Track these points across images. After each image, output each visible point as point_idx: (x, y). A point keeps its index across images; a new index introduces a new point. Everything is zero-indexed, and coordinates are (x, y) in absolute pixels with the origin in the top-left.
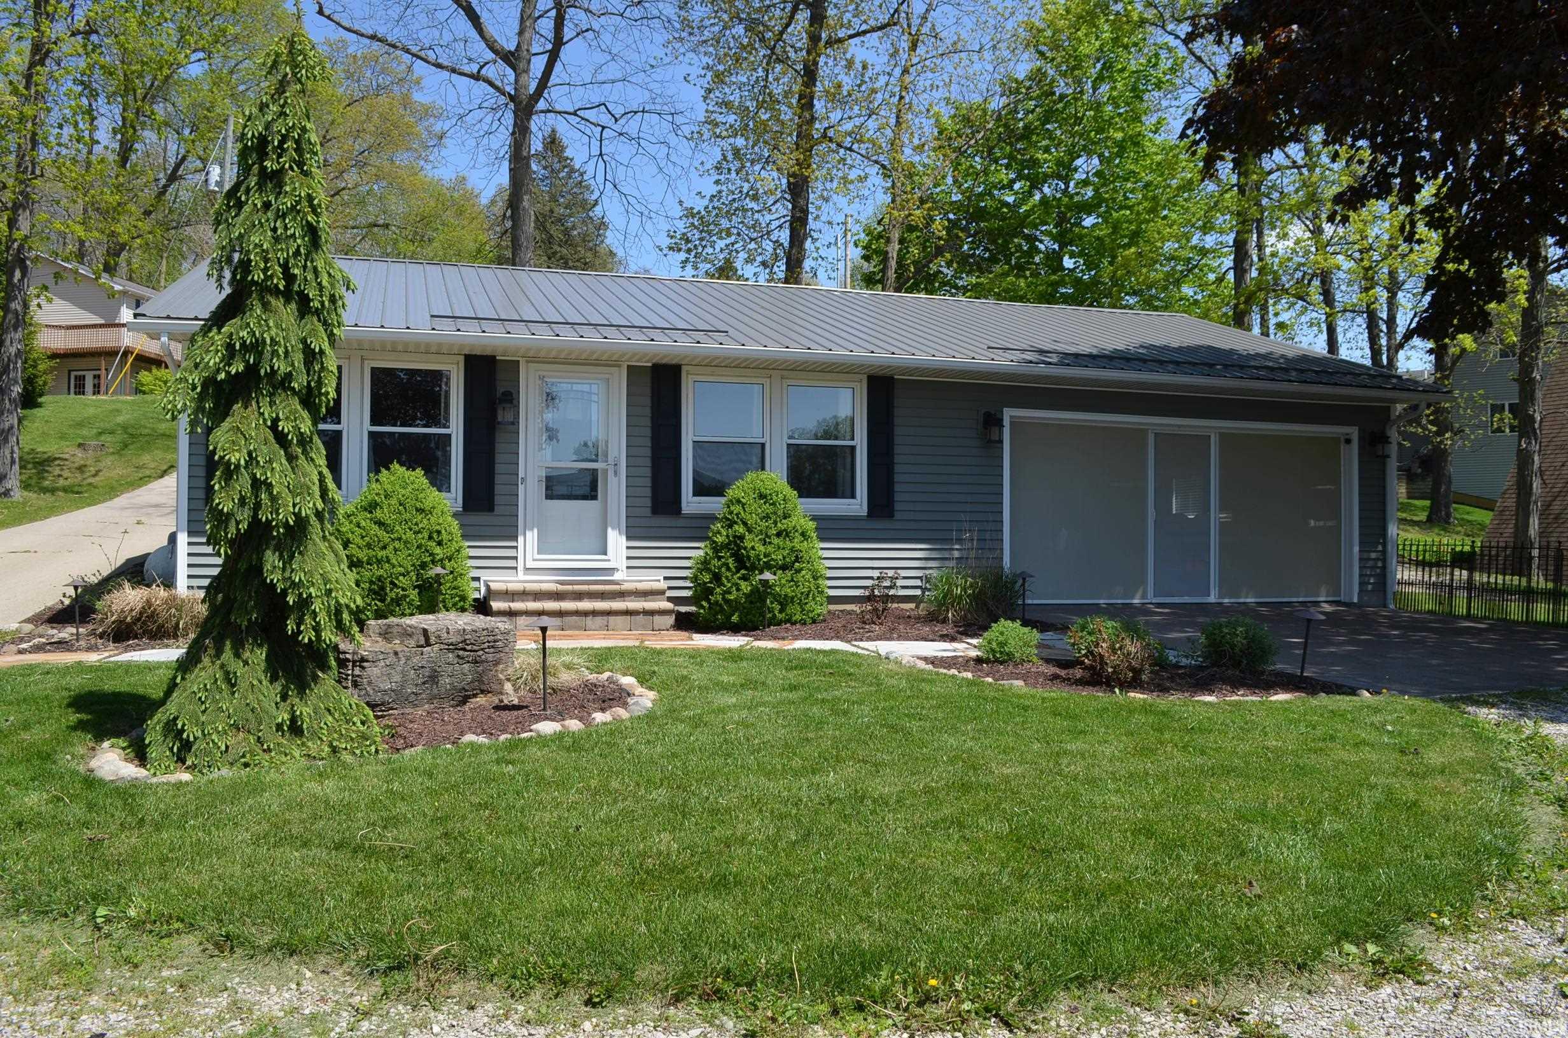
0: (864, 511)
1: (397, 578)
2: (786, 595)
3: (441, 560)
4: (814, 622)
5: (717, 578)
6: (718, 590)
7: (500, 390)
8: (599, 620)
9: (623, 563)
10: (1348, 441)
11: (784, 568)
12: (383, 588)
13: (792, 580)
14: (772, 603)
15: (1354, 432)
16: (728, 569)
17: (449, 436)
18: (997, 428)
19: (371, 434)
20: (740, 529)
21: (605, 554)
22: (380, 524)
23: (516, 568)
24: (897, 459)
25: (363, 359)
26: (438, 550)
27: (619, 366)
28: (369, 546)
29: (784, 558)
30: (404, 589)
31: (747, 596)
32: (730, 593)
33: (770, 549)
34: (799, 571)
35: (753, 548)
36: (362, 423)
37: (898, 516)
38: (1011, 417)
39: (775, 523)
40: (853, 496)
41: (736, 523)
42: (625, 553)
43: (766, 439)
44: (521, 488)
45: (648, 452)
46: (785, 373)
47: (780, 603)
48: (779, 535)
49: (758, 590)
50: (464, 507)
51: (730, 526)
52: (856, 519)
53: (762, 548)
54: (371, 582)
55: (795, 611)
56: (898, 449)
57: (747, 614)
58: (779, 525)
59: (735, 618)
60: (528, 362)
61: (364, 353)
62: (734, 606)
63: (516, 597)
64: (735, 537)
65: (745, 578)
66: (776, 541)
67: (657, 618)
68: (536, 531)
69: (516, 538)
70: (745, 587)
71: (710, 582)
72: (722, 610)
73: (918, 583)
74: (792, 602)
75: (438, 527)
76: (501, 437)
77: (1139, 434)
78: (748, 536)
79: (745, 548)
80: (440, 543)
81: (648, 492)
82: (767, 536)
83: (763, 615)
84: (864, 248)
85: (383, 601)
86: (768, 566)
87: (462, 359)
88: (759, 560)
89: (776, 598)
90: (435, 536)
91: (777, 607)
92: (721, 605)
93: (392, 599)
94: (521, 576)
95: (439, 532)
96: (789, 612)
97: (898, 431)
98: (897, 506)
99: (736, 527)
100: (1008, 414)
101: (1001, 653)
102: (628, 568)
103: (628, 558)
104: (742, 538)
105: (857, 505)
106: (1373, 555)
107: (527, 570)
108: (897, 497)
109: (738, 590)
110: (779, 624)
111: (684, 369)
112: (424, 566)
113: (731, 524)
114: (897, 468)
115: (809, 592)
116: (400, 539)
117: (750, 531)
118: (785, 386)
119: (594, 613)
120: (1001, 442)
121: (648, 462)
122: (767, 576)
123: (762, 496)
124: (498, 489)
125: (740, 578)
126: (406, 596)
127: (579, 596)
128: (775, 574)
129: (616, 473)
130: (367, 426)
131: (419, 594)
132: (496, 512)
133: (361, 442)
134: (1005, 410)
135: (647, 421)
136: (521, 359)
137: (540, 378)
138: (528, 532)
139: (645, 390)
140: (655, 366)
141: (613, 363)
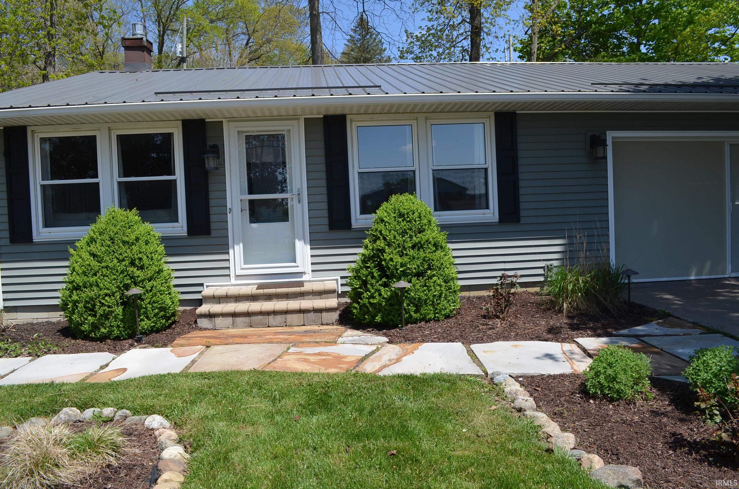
0: (495, 218)
1: (104, 299)
2: (419, 299)
3: (142, 281)
4: (447, 317)
5: (365, 283)
6: (365, 295)
7: (210, 143)
8: (279, 319)
9: (309, 268)
11: (419, 275)
12: (94, 306)
13: (425, 286)
14: (408, 305)
16: (373, 277)
17: (175, 181)
18: (602, 148)
19: (119, 183)
20: (381, 244)
21: (295, 261)
22: (94, 255)
23: (229, 275)
24: (521, 176)
25: (110, 130)
26: (138, 273)
27: (298, 119)
28: (84, 273)
29: (418, 266)
30: (109, 307)
31: (388, 300)
32: (374, 298)
33: (406, 259)
34: (430, 277)
35: (391, 259)
36: (111, 176)
37: (523, 221)
38: (613, 138)
39: (411, 237)
40: (487, 207)
41: (379, 238)
42: (309, 260)
43: (416, 167)
44: (229, 216)
45: (324, 183)
46: (430, 115)
47: (416, 306)
48: (413, 247)
49: (396, 294)
50: (188, 233)
51: (375, 241)
52: (489, 225)
53: (400, 260)
54: (87, 302)
55: (428, 311)
56: (521, 169)
57: (389, 314)
58: (414, 238)
59: (378, 319)
60: (229, 121)
61: (110, 125)
62: (377, 308)
63: (221, 300)
64: (378, 250)
65: (385, 285)
66: (411, 252)
67: (324, 314)
68: (241, 245)
69: (227, 253)
70: (386, 293)
71: (360, 288)
72: (368, 312)
73: (541, 271)
74: (426, 303)
75: (140, 255)
76: (212, 180)
77: (717, 147)
78: (387, 250)
79: (385, 260)
80: (142, 268)
81: (325, 213)
82: (405, 249)
83: (400, 315)
84: (520, 51)
85: (95, 316)
86: (404, 274)
87: (180, 123)
88: (397, 269)
89: (412, 301)
90: (137, 262)
91: (412, 308)
92: (367, 307)
93: (101, 315)
94: (233, 281)
95: (140, 259)
96: (423, 311)
97: (521, 154)
98: (523, 213)
99: (378, 242)
100: (610, 135)
101: (610, 389)
102: (313, 271)
103: (312, 264)
104: (382, 251)
105: (490, 214)
107: (238, 277)
108: (522, 206)
109: (380, 295)
110: (415, 322)
111: (348, 118)
112: (127, 287)
113: (376, 239)
114: (521, 184)
115: (441, 294)
116: (107, 267)
117: (389, 245)
118: (429, 125)
119: (275, 313)
120: (605, 158)
121: (324, 190)
122: (403, 284)
123: (401, 215)
124: (213, 218)
125: (381, 285)
126: (112, 312)
127: (269, 297)
128: (410, 282)
129: (299, 201)
130: (117, 178)
131: (123, 309)
132: (212, 235)
133: (113, 190)
134: (607, 132)
135: (322, 160)
136: (224, 120)
137: (239, 132)
138: (236, 247)
139: (320, 137)
140: (327, 118)
141: (294, 117)
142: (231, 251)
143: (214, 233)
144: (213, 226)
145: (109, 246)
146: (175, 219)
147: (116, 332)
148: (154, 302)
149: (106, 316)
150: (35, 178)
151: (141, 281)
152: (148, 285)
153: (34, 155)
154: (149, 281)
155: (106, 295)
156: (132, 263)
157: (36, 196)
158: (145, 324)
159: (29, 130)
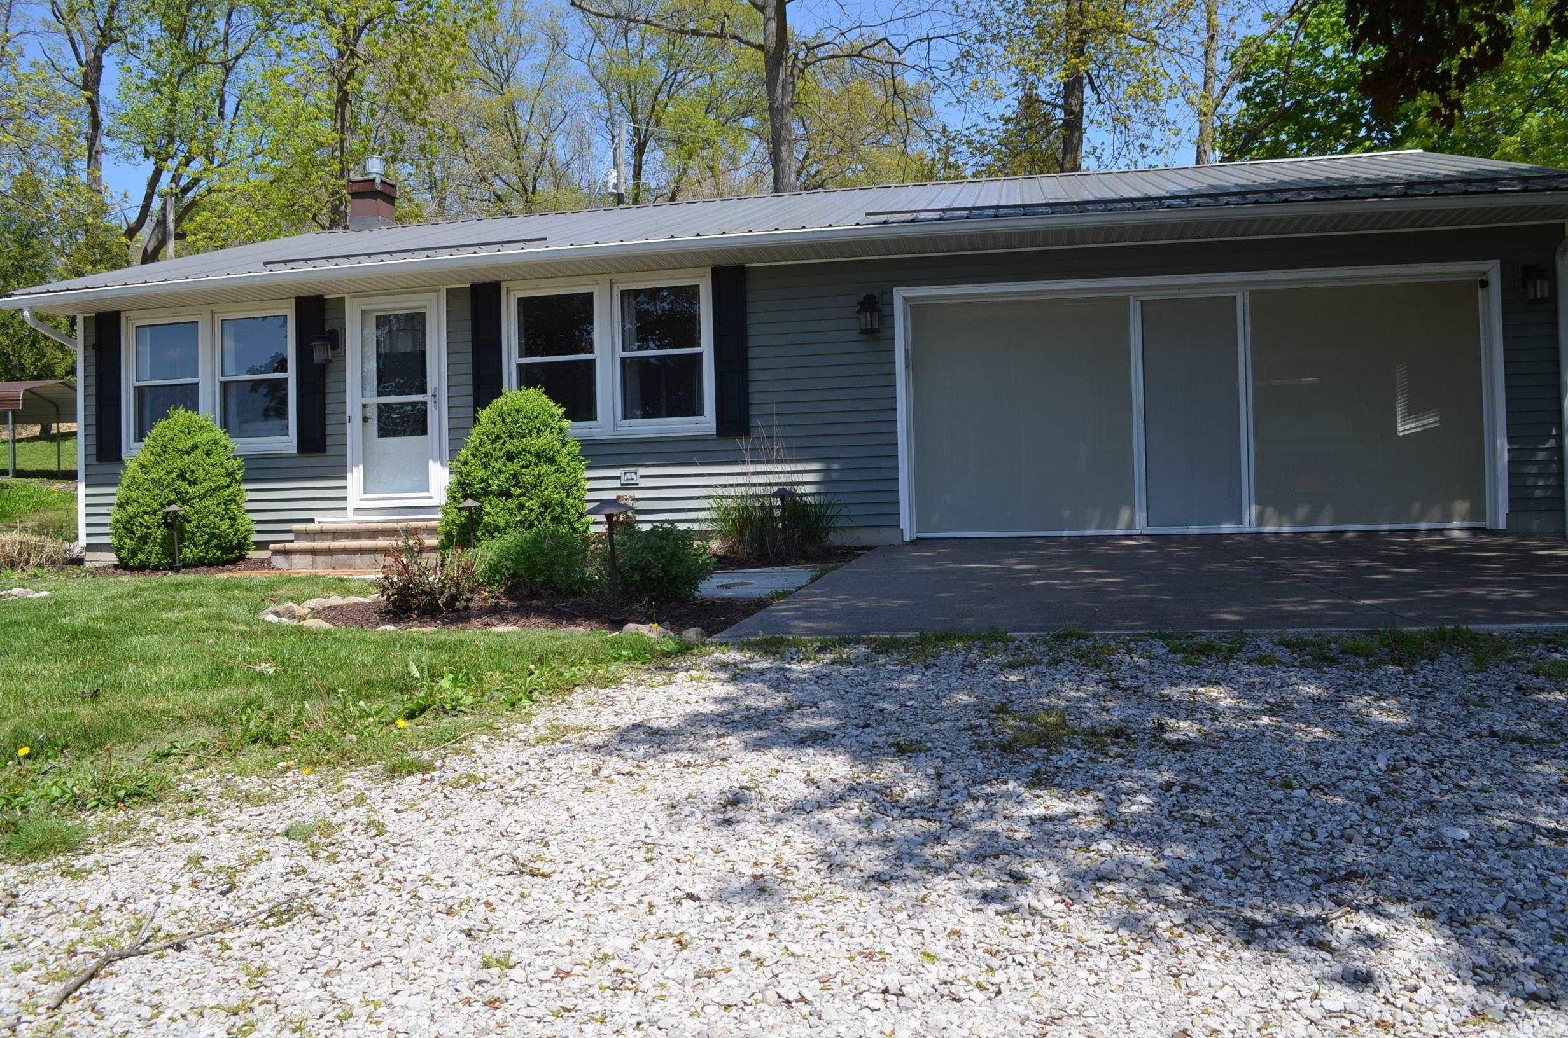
0: (713, 431)
7: (328, 327)
8: (367, 558)
10: (1484, 284)
15: (1492, 269)
17: (286, 380)
19: (222, 384)
21: (425, 491)
23: (346, 509)
24: (753, 365)
25: (213, 313)
27: (438, 290)
30: (148, 528)
36: (213, 374)
37: (755, 433)
38: (906, 299)
40: (701, 413)
43: (597, 355)
44: (348, 426)
45: (470, 380)
46: (613, 276)
50: (298, 449)
52: (704, 439)
56: (753, 353)
60: (352, 297)
61: (212, 307)
68: (361, 467)
69: (345, 478)
76: (331, 377)
87: (293, 301)
94: (348, 516)
97: (753, 330)
98: (754, 421)
100: (900, 294)
105: (705, 423)
106: (1541, 456)
107: (354, 510)
108: (754, 411)
111: (504, 286)
114: (753, 375)
118: (616, 291)
121: (471, 391)
122: (471, 503)
124: (329, 430)
129: (438, 406)
130: (218, 377)
131: (164, 531)
132: (328, 453)
133: (214, 392)
134: (895, 290)
135: (468, 347)
136: (346, 296)
137: (363, 312)
138: (354, 469)
139: (466, 314)
140: (474, 287)
141: (431, 288)
142: (349, 476)
143: (330, 450)
144: (330, 441)
145: (159, 455)
146: (284, 431)
147: (154, 560)
148: (203, 526)
149: (144, 539)
150: (127, 378)
151: (190, 499)
152: (197, 504)
153: (128, 348)
154: (201, 499)
155: (146, 513)
156: (182, 476)
157: (128, 400)
158: (190, 553)
159: (123, 315)
